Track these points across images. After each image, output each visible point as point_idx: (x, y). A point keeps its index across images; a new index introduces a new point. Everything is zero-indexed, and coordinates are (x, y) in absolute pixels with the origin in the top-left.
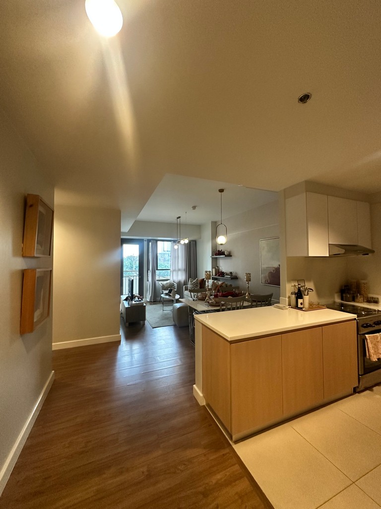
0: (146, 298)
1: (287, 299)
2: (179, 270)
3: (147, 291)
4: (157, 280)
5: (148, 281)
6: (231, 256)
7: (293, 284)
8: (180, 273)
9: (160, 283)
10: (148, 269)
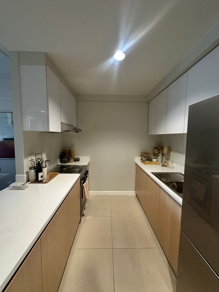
1: (25, 175)
7: (30, 159)
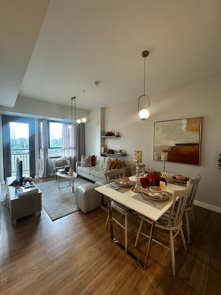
0: (38, 174)
2: (70, 148)
3: (39, 168)
4: (50, 158)
5: (40, 158)
6: (120, 137)
8: (70, 150)
9: (53, 160)
10: (40, 148)
